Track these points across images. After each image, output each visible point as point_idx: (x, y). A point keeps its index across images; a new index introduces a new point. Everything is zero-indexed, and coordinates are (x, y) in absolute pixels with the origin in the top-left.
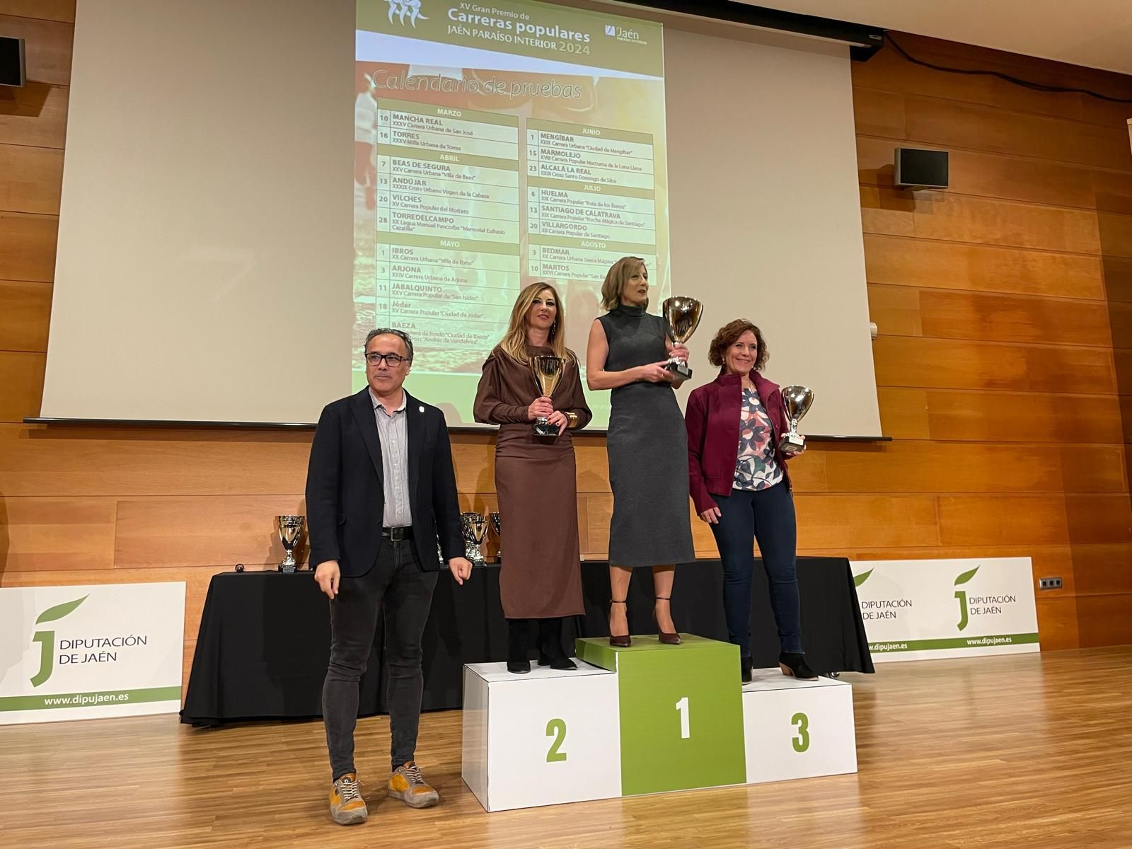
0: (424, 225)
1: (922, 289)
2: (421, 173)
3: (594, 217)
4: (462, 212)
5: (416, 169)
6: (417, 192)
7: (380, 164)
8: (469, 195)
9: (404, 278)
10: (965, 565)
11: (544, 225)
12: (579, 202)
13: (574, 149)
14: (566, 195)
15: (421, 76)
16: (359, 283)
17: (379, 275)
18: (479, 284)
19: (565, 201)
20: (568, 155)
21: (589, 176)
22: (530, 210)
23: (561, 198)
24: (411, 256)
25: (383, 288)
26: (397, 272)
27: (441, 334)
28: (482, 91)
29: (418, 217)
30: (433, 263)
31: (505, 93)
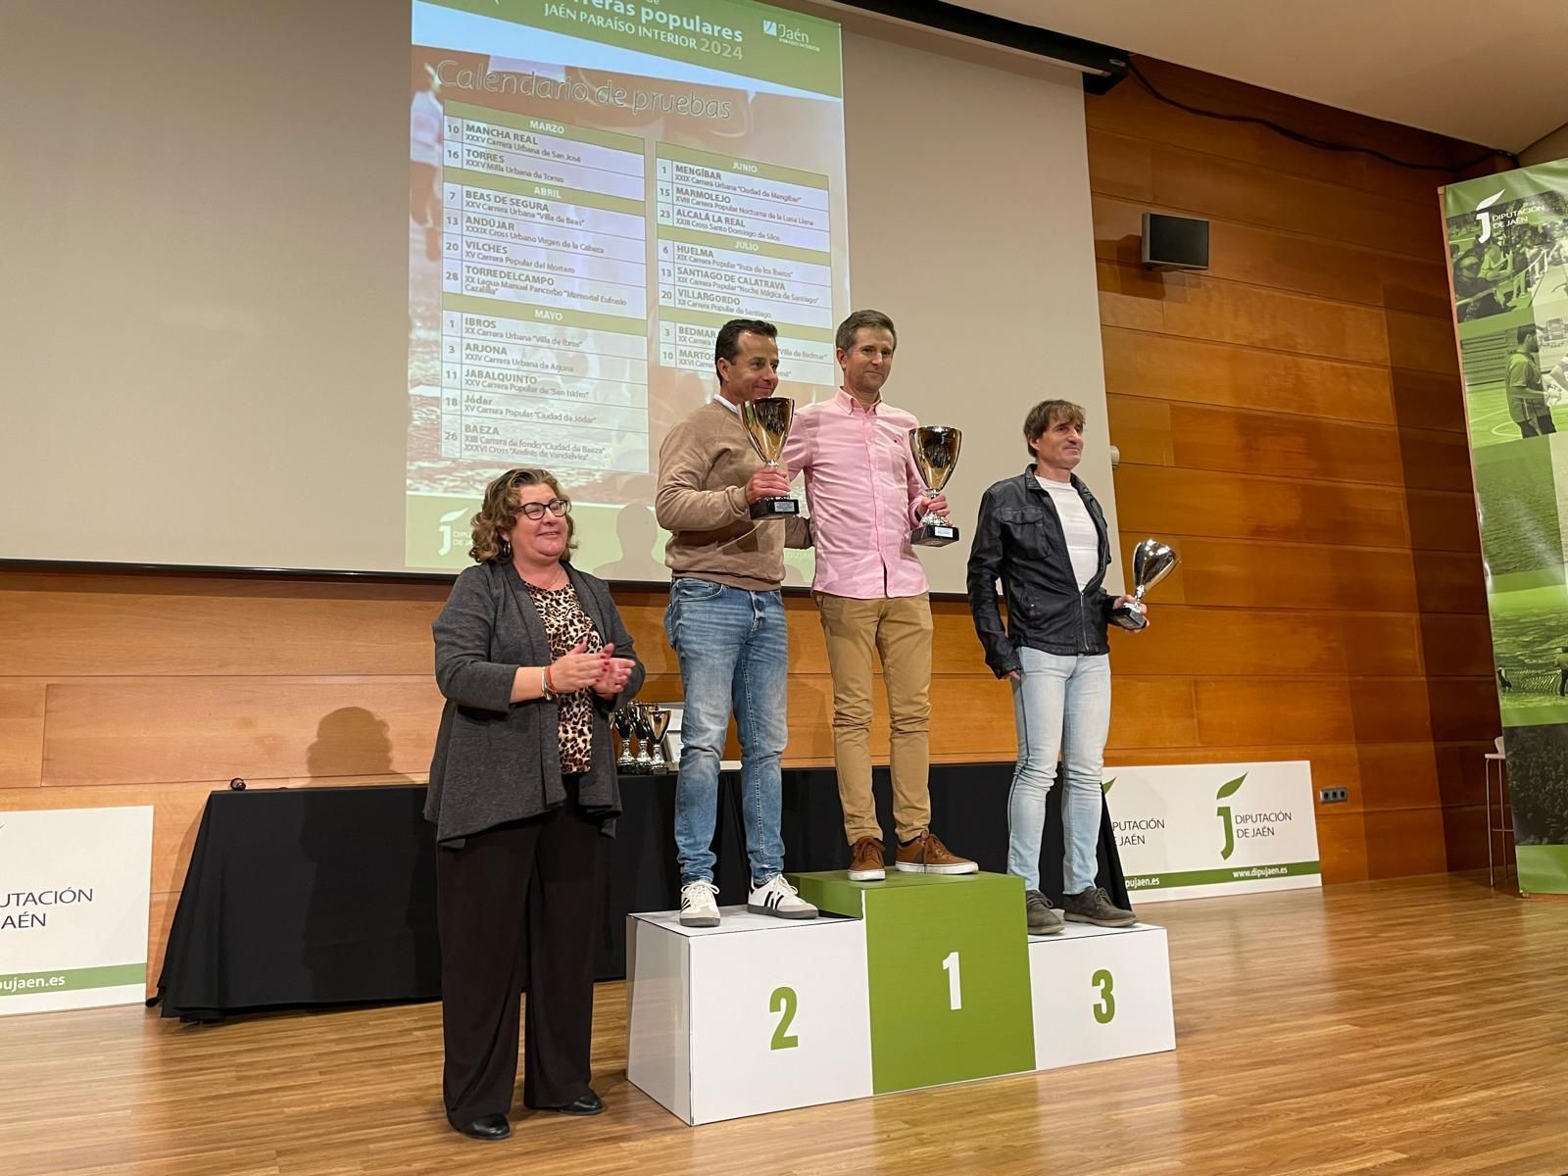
0: (511, 286)
1: (1174, 403)
2: (506, 211)
3: (749, 287)
4: (566, 270)
5: (500, 205)
6: (501, 238)
7: (447, 196)
8: (576, 247)
9: (483, 362)
10: (1229, 771)
11: (681, 295)
12: (728, 265)
13: (721, 189)
14: (711, 254)
15: (506, 73)
16: (417, 366)
17: (446, 354)
18: (591, 374)
19: (710, 263)
20: (714, 197)
21: (741, 228)
22: (661, 272)
23: (705, 258)
24: (493, 330)
25: (452, 375)
26: (472, 353)
27: (536, 445)
28: (594, 100)
29: (503, 275)
30: (525, 342)
31: (625, 105)
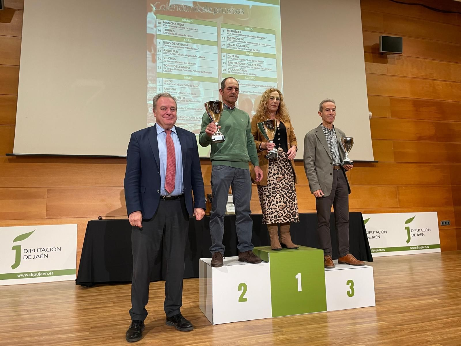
0: (177, 70)
1: (391, 97)
2: (175, 47)
4: (193, 64)
5: (174, 45)
6: (173, 55)
7: (158, 43)
8: (196, 57)
10: (409, 215)
11: (229, 70)
12: (244, 60)
13: (241, 36)
14: (238, 57)
15: (175, 5)
16: (150, 95)
17: (158, 91)
18: (201, 95)
19: (238, 60)
20: (239, 39)
21: (248, 48)
22: (223, 63)
23: (236, 58)
24: (172, 83)
26: (166, 90)
27: (185, 117)
28: (202, 11)
29: (174, 66)
30: (181, 86)
31: (211, 12)
